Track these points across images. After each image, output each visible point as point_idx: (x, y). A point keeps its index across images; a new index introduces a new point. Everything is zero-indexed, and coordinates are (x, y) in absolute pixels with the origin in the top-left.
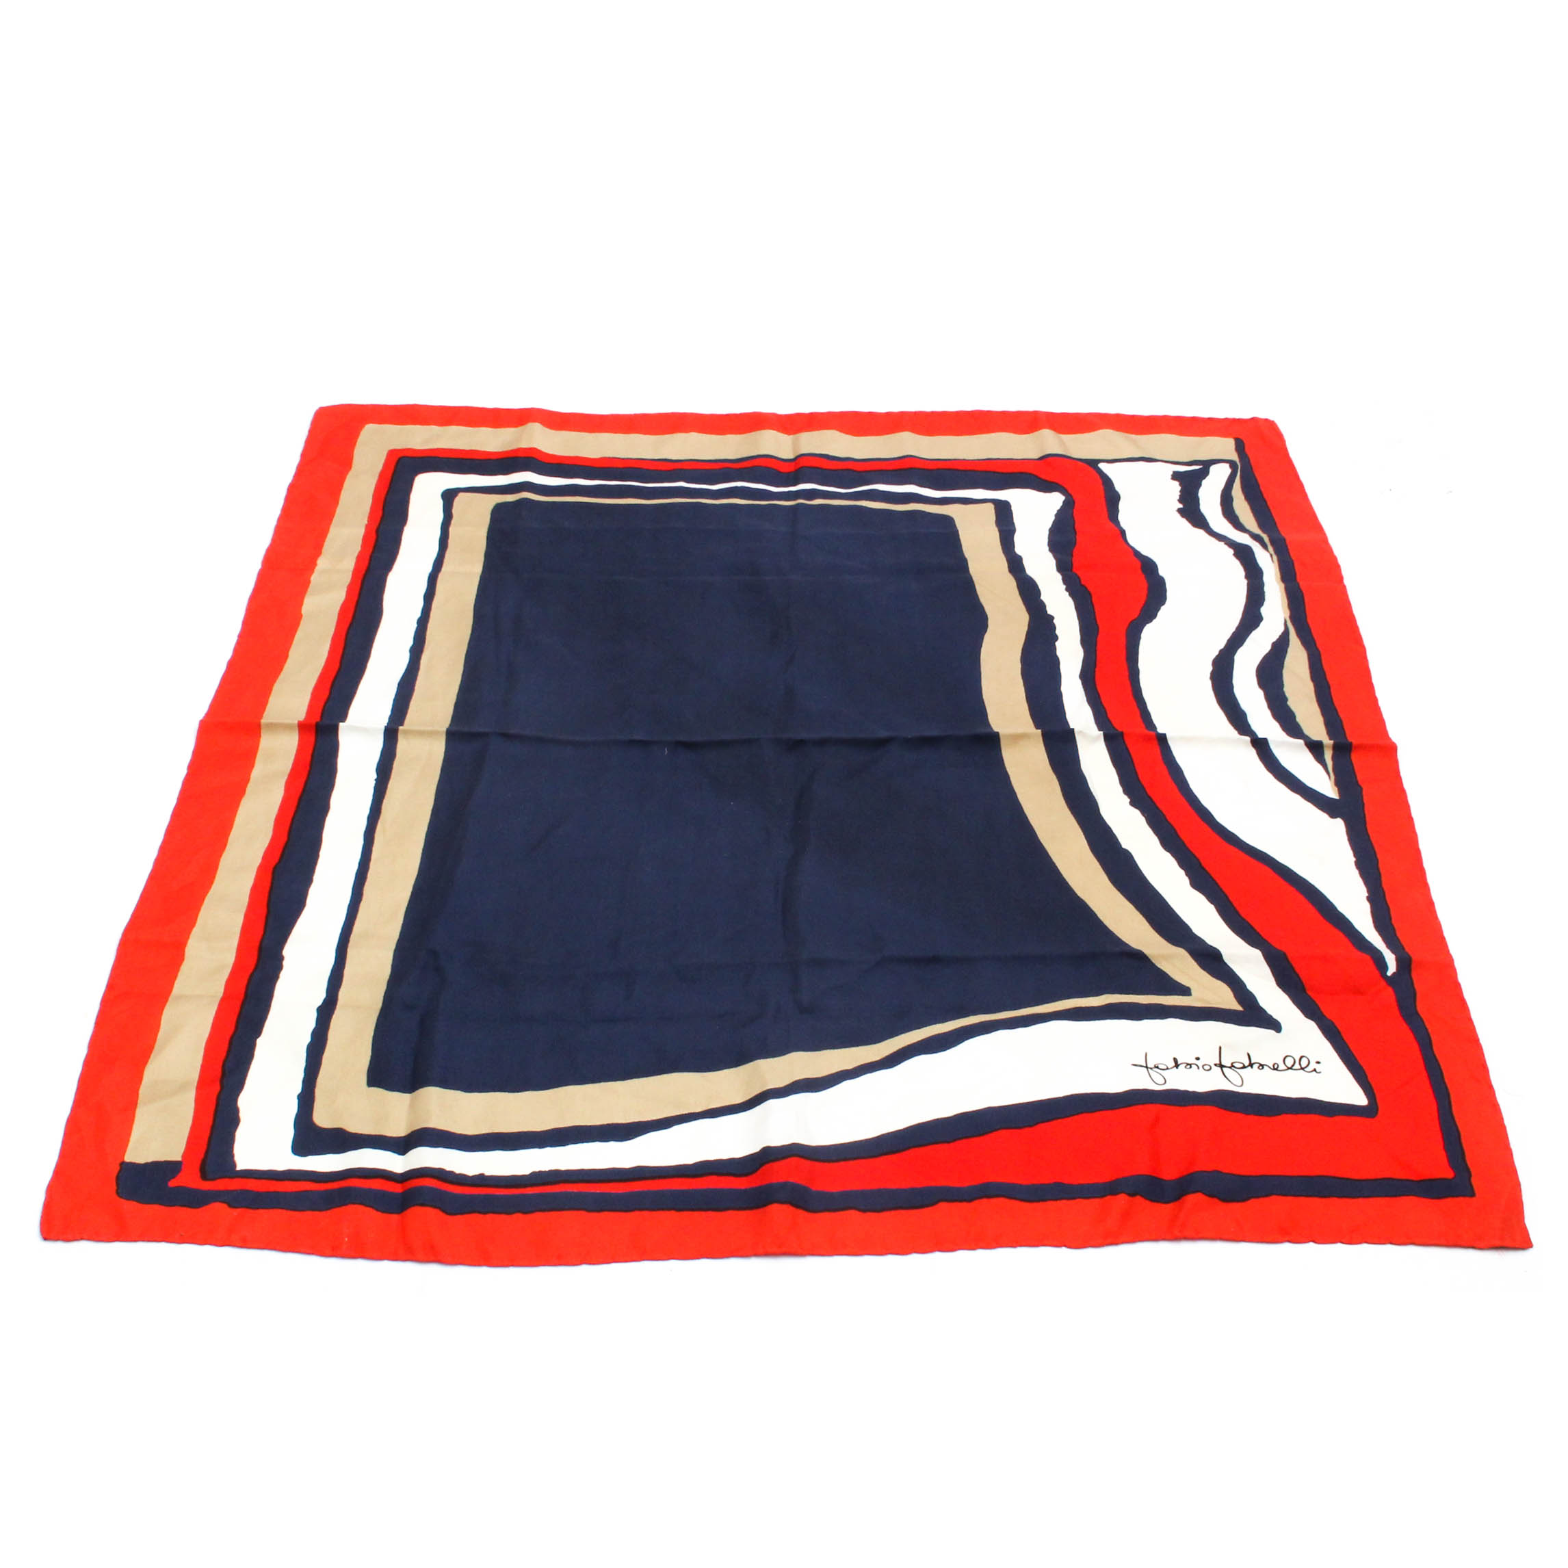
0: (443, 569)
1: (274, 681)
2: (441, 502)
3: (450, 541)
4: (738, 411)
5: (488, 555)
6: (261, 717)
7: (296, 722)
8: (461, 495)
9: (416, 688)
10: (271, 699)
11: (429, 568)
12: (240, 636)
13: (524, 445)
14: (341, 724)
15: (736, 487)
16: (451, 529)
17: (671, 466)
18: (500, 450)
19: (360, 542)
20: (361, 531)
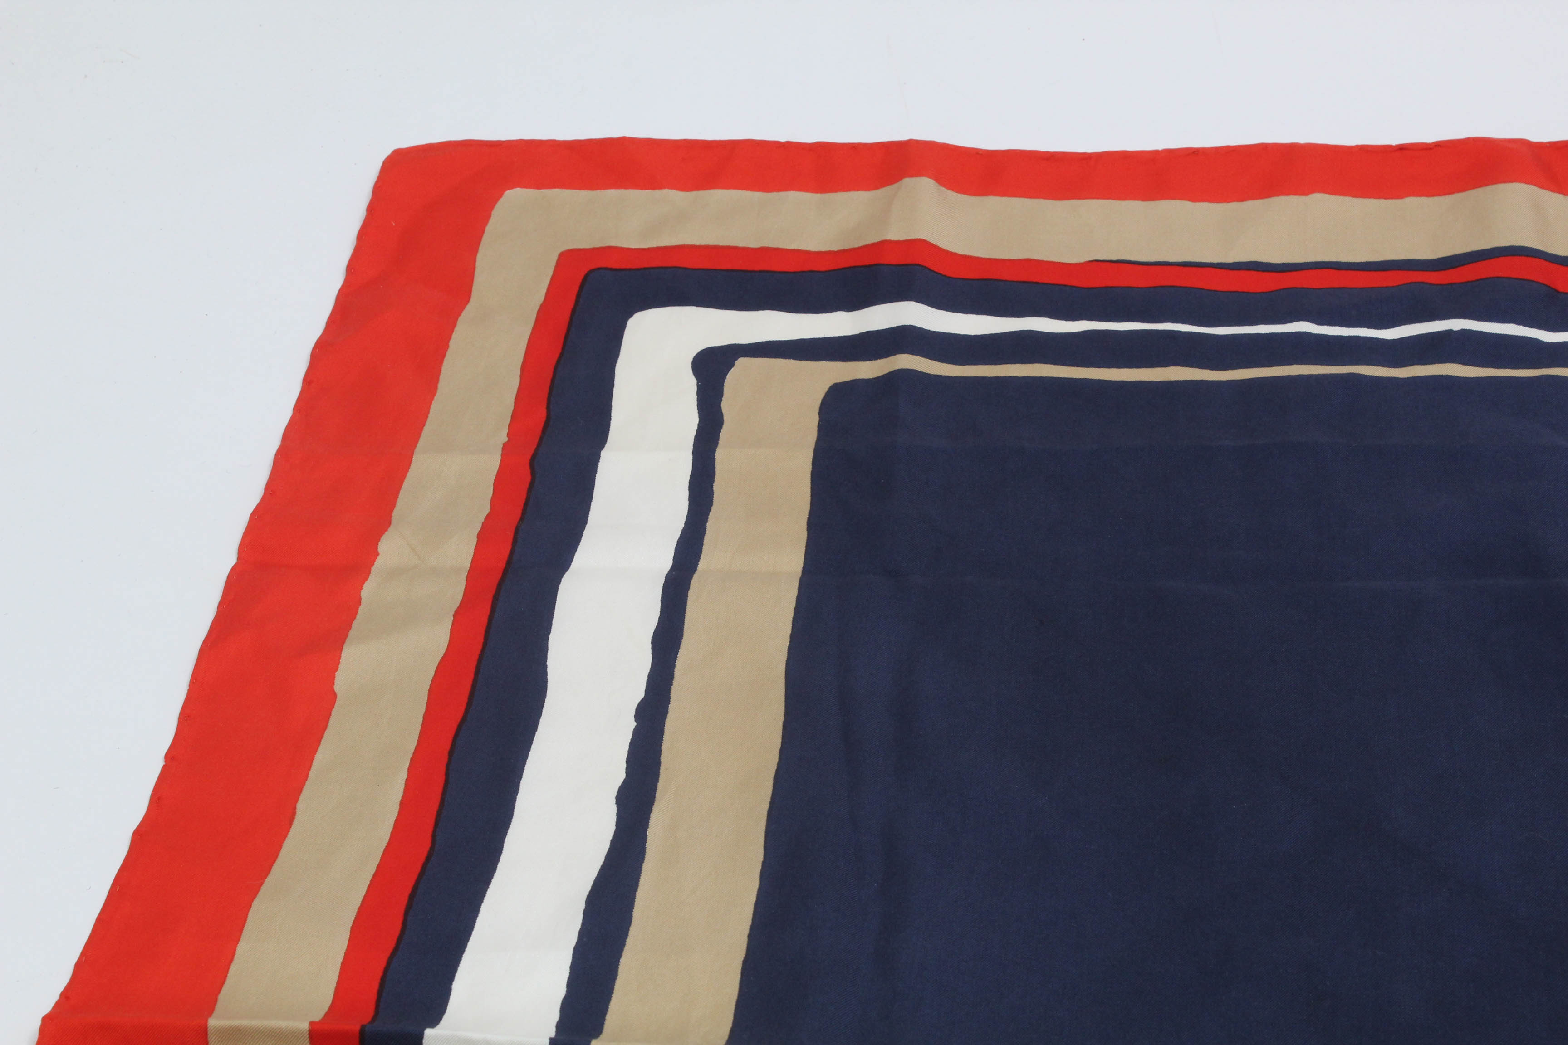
0: (702, 565)
1: (253, 891)
2: (691, 383)
3: (718, 487)
4: (1429, 137)
5: (815, 524)
6: (209, 1007)
7: (305, 1026)
8: (742, 363)
9: (637, 913)
10: (242, 948)
11: (666, 562)
12: (171, 756)
13: (896, 233)
14: (428, 1032)
15: (1449, 333)
16: (720, 455)
17: (1271, 283)
18: (835, 247)
19: (489, 491)
20: (492, 463)
